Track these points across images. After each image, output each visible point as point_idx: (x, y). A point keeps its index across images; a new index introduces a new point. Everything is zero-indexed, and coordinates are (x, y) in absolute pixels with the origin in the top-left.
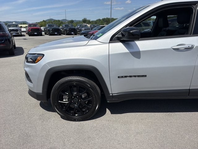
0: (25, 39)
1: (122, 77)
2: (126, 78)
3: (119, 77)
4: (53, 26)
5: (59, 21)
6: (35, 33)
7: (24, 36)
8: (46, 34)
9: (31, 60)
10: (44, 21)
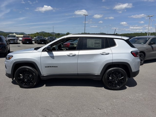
0: (19, 46)
1: (47, 67)
2: (48, 68)
3: (45, 67)
4: (41, 38)
5: (49, 33)
6: (27, 42)
7: (19, 43)
8: (35, 43)
9: (8, 58)
10: (37, 33)
